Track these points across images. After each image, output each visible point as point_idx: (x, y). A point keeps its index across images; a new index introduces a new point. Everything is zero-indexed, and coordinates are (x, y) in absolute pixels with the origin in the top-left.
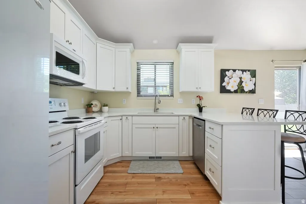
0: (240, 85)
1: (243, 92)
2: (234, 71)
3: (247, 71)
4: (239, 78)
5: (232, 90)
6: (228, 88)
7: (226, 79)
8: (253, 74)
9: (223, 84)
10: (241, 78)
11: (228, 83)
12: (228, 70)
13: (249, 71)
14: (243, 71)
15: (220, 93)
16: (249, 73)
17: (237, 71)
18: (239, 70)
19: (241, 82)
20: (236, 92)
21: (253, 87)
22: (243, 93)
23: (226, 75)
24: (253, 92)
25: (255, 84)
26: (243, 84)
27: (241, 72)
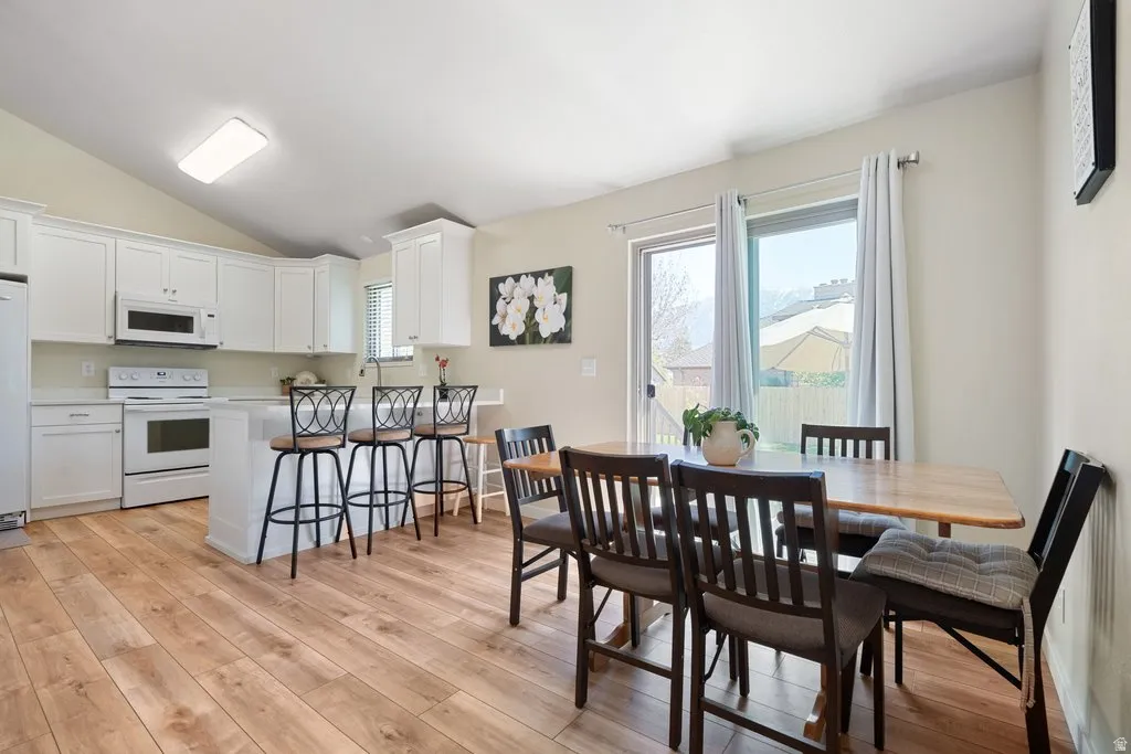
0: (531, 320)
1: (537, 340)
2: (517, 278)
3: (547, 274)
4: (529, 298)
5: (513, 337)
6: (504, 331)
7: (500, 304)
8: (564, 280)
9: (494, 322)
10: (531, 298)
11: (504, 317)
12: (503, 279)
13: (551, 272)
14: (538, 275)
15: (491, 345)
16: (551, 279)
17: (523, 277)
18: (527, 275)
19: (533, 309)
20: (521, 340)
21: (561, 323)
22: (539, 343)
23: (500, 295)
24: (562, 337)
25: (568, 314)
26: (538, 317)
27: (531, 279)
